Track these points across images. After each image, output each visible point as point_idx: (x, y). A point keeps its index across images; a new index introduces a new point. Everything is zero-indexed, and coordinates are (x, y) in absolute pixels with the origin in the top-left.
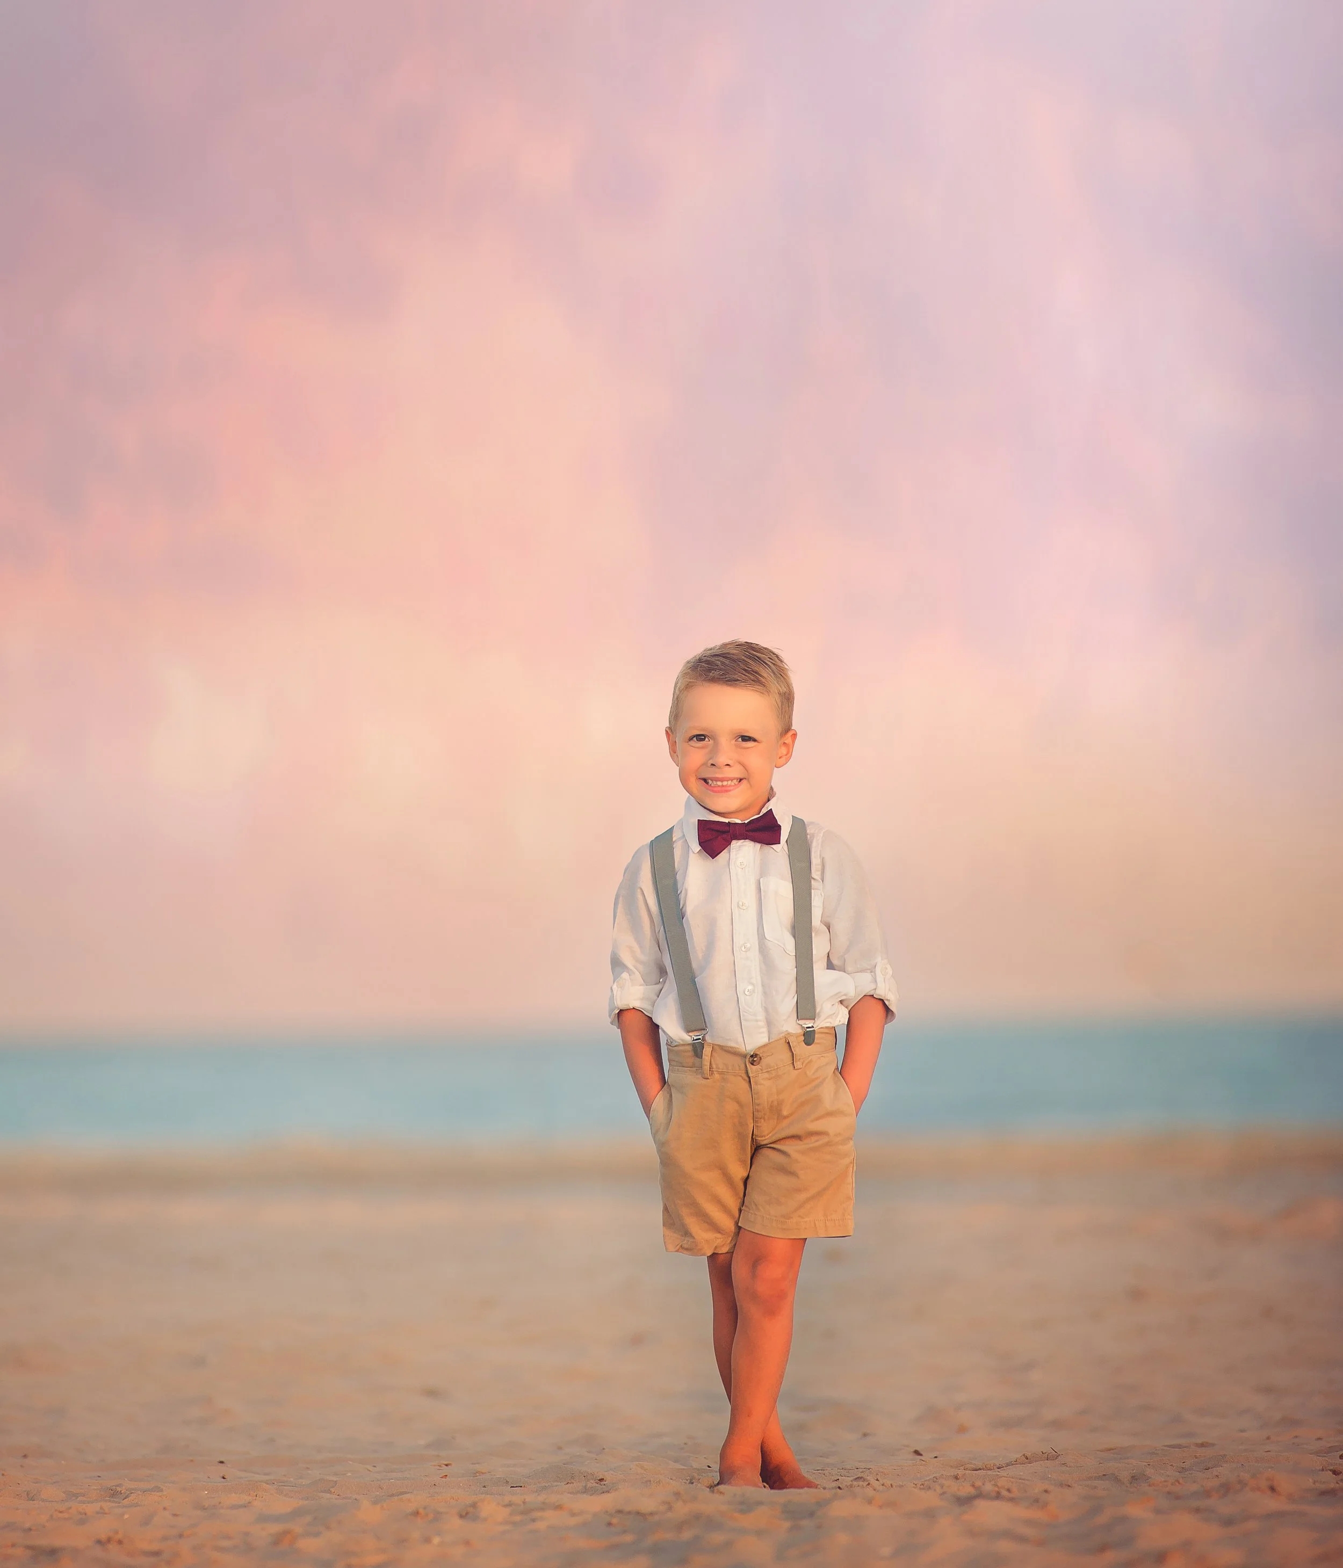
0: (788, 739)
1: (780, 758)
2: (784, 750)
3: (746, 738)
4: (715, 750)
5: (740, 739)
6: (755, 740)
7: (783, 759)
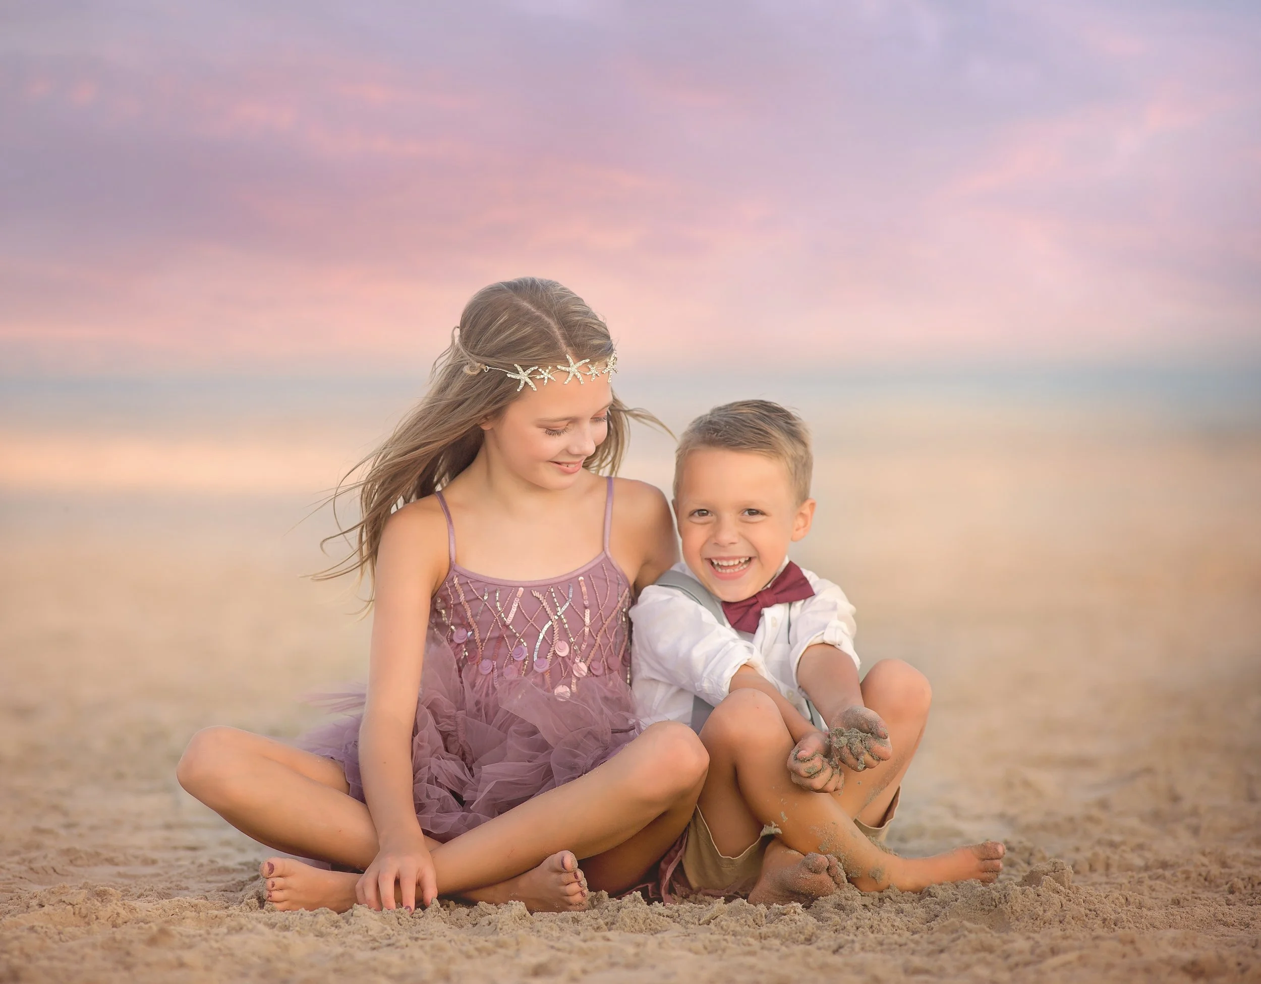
0: (806, 510)
1: (797, 530)
2: (800, 522)
3: (753, 512)
4: (717, 526)
5: (747, 513)
6: (763, 514)
7: (801, 532)
